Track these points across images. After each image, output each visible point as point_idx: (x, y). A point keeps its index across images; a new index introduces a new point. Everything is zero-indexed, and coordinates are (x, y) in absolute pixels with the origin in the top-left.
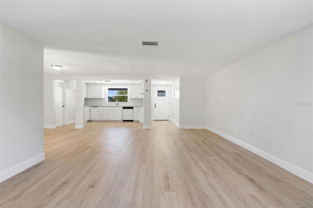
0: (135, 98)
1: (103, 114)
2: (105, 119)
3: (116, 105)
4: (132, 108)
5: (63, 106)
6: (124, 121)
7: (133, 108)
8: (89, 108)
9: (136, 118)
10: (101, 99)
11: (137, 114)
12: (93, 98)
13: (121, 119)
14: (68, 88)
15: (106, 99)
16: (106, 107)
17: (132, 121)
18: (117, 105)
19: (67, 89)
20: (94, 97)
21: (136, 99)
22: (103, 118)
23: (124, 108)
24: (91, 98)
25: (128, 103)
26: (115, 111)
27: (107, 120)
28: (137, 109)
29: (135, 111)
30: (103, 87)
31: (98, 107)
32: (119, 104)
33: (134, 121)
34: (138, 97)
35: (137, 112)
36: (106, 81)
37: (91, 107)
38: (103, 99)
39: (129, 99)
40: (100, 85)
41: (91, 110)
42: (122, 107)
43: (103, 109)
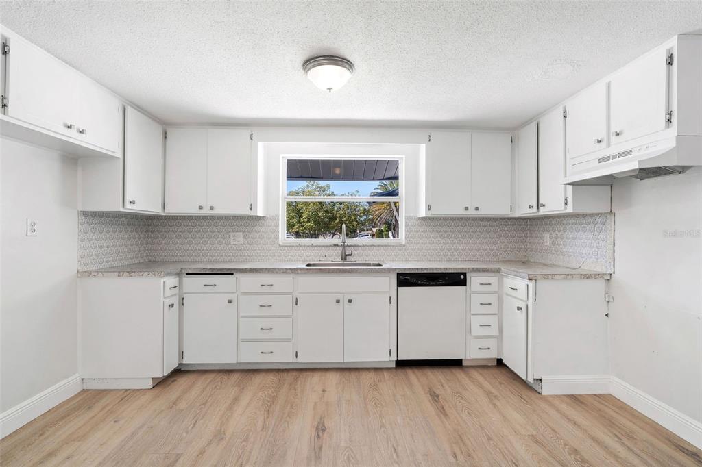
0: (458, 211)
1: (266, 323)
2: (282, 356)
3: (334, 257)
4: (456, 279)
6: (401, 364)
7: (463, 283)
8: (172, 281)
9: (485, 343)
10: (247, 222)
11: (493, 320)
12: (198, 218)
13: (385, 357)
15: (276, 219)
16: (286, 271)
17: (457, 363)
18: (344, 258)
20: (206, 211)
21: (468, 219)
23: (407, 279)
24: (190, 218)
25: (404, 243)
26: (350, 301)
27: (295, 360)
28: (494, 287)
29: (476, 299)
30: (260, 145)
31: (232, 274)
32: (354, 252)
33: (464, 364)
34: (477, 209)
35: (494, 309)
36: (312, 61)
37: (187, 274)
38: (259, 218)
39: (408, 218)
40: (246, 133)
41: (185, 296)
42: (389, 271)
43: (266, 289)
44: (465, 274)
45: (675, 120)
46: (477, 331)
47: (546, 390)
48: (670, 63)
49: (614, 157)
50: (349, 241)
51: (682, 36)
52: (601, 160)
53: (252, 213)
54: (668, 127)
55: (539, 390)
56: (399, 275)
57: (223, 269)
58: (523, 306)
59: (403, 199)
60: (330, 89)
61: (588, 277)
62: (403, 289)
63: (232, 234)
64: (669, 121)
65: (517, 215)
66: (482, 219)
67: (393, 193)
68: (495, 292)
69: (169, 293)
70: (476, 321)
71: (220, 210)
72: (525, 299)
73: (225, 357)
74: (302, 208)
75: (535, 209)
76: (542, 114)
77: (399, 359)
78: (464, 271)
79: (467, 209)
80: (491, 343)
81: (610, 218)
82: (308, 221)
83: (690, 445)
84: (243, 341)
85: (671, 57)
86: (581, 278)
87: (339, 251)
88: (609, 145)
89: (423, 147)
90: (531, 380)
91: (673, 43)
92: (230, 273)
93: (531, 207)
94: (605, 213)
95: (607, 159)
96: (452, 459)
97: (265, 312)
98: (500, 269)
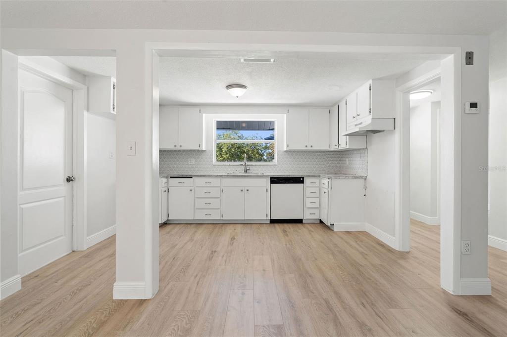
1: (208, 201)
2: (215, 216)
3: (240, 171)
4: (299, 180)
5: (69, 180)
6: (273, 221)
7: (302, 182)
8: (165, 180)
9: (312, 211)
10: (198, 153)
11: (317, 200)
13: (265, 218)
14: (88, 110)
16: (217, 176)
17: (299, 221)
18: (246, 171)
19: (85, 113)
20: (178, 148)
22: (208, 212)
23: (275, 180)
25: (276, 163)
26: (248, 190)
27: (222, 219)
28: (317, 184)
29: (308, 190)
30: (204, 115)
31: (192, 177)
32: (251, 168)
33: (303, 222)
34: (312, 146)
35: (317, 195)
36: (229, 86)
37: (171, 177)
38: (202, 151)
39: (279, 152)
40: (197, 109)
41: (170, 188)
42: (267, 176)
43: (208, 185)
44: (303, 178)
46: (308, 205)
47: (336, 229)
48: (370, 89)
49: (359, 124)
50: (248, 163)
51: (373, 80)
52: (355, 125)
53: (200, 149)
54: (370, 114)
55: (333, 229)
56: (271, 178)
57: (187, 175)
58: (327, 191)
59: (276, 142)
60: (237, 96)
61: (356, 178)
62: (273, 185)
63: (189, 159)
64: (370, 112)
65: (332, 150)
66: (313, 152)
67: (272, 138)
68: (317, 187)
69: (164, 185)
70: (308, 201)
71: (184, 147)
72: (327, 188)
73: (189, 216)
74: (222, 145)
75: (337, 147)
76: (340, 101)
77: (272, 218)
78: (302, 176)
79: (306, 146)
80: (316, 212)
81: (366, 151)
82: (227, 154)
83: (382, 242)
84: (197, 209)
85: (371, 87)
86: (352, 178)
87: (243, 168)
88: (357, 119)
89: (285, 115)
90: (329, 225)
91: (370, 82)
93: (336, 145)
94: (363, 149)
96: (285, 246)
97: (207, 195)
98: (320, 175)
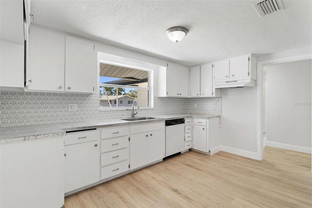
2: (124, 169)
4: (181, 121)
6: (165, 158)
7: (184, 122)
9: (188, 144)
10: (80, 97)
17: (179, 154)
18: (133, 116)
25: (153, 108)
26: (151, 135)
29: (187, 128)
31: (96, 129)
33: (181, 153)
37: (67, 132)
42: (163, 120)
43: (116, 135)
44: (184, 119)
45: (250, 75)
46: (186, 139)
48: (249, 60)
49: (231, 82)
51: (252, 55)
52: (226, 82)
54: (248, 76)
56: (166, 121)
57: (91, 127)
58: (205, 128)
59: (152, 89)
60: (177, 41)
62: (167, 127)
63: (70, 105)
64: (249, 75)
70: (186, 136)
72: (205, 125)
76: (202, 64)
78: (183, 118)
79: (178, 94)
80: (190, 143)
81: (220, 99)
84: (104, 167)
85: (249, 58)
87: (129, 112)
88: (229, 78)
91: (250, 55)
92: (94, 129)
93: (198, 94)
94: (219, 97)
95: (229, 82)
97: (116, 147)
98: (192, 116)
